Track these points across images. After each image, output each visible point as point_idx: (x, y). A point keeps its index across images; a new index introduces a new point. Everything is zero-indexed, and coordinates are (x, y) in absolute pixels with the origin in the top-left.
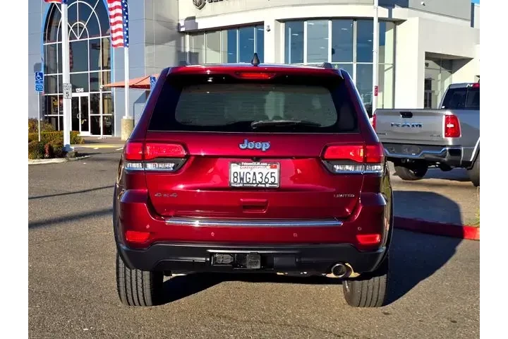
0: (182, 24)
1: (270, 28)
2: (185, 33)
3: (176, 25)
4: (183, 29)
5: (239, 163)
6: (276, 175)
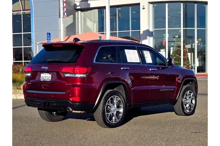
0: (78, 4)
1: (145, 7)
2: (78, 10)
3: (73, 5)
4: (78, 8)
5: (43, 73)
6: (51, 77)
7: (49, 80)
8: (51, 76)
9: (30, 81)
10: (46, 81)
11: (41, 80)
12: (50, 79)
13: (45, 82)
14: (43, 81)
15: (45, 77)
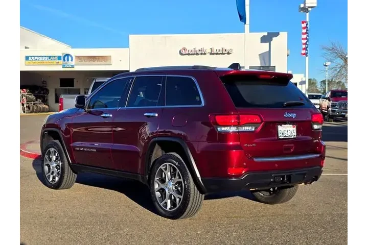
5: (281, 125)
6: (295, 131)
7: (293, 137)
8: (295, 129)
9: (255, 141)
10: (289, 139)
11: (280, 137)
12: (295, 134)
13: (286, 140)
14: (284, 139)
15: (286, 132)
